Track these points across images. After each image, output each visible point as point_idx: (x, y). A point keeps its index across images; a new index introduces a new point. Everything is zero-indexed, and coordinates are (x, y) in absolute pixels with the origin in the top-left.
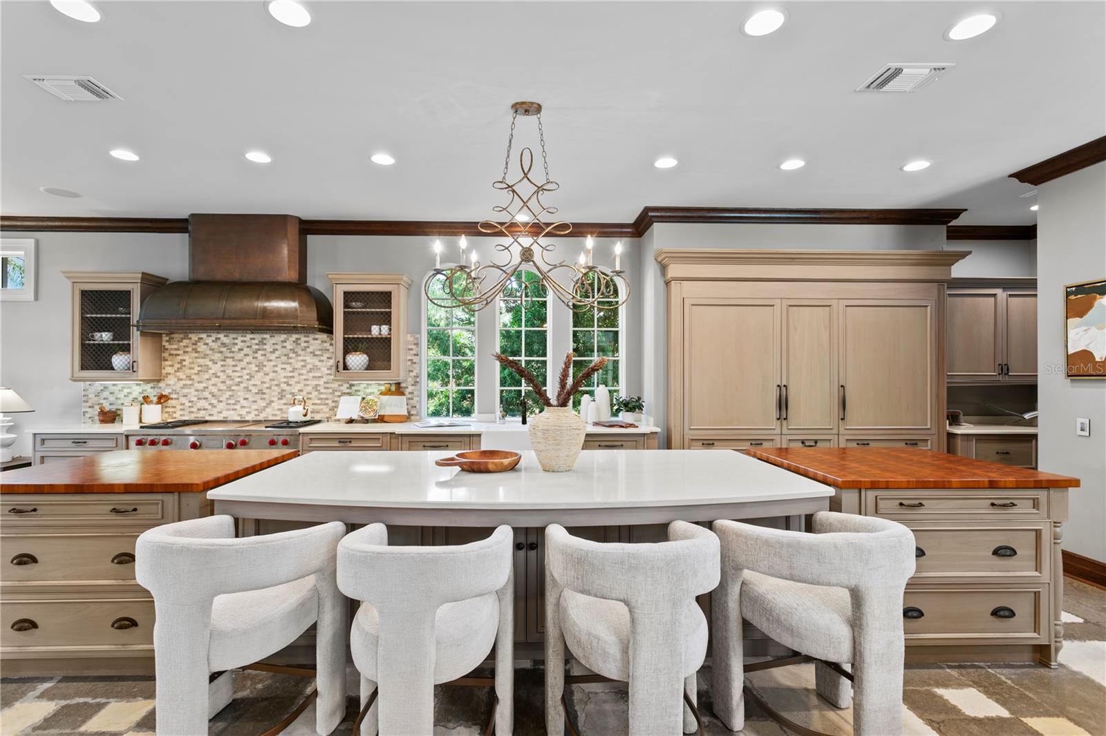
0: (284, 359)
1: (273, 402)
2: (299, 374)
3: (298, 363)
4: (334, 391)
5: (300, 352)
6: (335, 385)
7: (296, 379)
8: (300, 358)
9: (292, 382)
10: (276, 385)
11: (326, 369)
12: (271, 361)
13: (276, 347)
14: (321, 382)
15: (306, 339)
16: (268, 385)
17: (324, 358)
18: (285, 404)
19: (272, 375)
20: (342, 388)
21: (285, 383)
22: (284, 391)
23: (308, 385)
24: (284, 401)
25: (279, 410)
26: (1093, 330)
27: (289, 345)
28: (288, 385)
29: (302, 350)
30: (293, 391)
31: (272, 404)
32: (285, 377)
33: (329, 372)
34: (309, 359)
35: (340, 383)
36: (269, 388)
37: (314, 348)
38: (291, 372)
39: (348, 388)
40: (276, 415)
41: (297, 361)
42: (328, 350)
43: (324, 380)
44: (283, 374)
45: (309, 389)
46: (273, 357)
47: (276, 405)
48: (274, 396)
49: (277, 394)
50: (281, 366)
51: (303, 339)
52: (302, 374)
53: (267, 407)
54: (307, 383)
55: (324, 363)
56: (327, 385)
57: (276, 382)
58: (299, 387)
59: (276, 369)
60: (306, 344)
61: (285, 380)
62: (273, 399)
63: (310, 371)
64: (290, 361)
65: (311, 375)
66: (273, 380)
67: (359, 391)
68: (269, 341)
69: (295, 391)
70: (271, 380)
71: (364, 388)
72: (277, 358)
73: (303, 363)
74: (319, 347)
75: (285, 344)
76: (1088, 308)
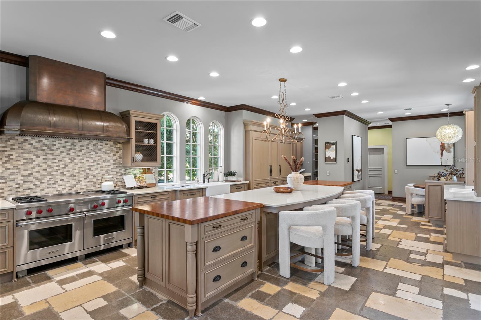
0: (88, 155)
1: (81, 181)
3: (97, 157)
4: (117, 173)
5: (97, 151)
6: (118, 170)
7: (95, 167)
8: (97, 155)
9: (93, 168)
10: (83, 171)
11: (112, 161)
12: (79, 156)
13: (83, 148)
14: (110, 168)
15: (101, 144)
16: (77, 171)
17: (111, 155)
18: (88, 182)
19: (80, 165)
20: (121, 171)
21: (88, 169)
22: (89, 174)
23: (103, 170)
24: (88, 180)
25: (85, 185)
26: (331, 152)
27: (91, 147)
28: (90, 170)
29: (99, 150)
30: (94, 174)
31: (81, 182)
32: (88, 166)
33: (114, 162)
34: (103, 155)
35: (120, 168)
36: (79, 172)
37: (106, 149)
38: (92, 163)
39: (124, 171)
40: (83, 189)
41: (96, 156)
42: (113, 151)
43: (112, 167)
44: (87, 164)
45: (104, 172)
46: (81, 154)
47: (83, 183)
48: (81, 177)
49: (83, 176)
50: (85, 159)
51: (99, 144)
52: (99, 164)
53: (77, 184)
54: (102, 169)
55: (111, 158)
56: (113, 170)
57: (83, 169)
58: (97, 171)
59: (83, 161)
60: (101, 147)
61: (89, 167)
62: (81, 179)
63: (104, 162)
64: (92, 156)
65: (104, 164)
66: (81, 168)
67: (130, 172)
68: (78, 144)
69: (95, 173)
70: (80, 168)
71: (133, 171)
72: (83, 154)
73: (99, 158)
74: (109, 149)
75: (88, 146)
76: (330, 147)
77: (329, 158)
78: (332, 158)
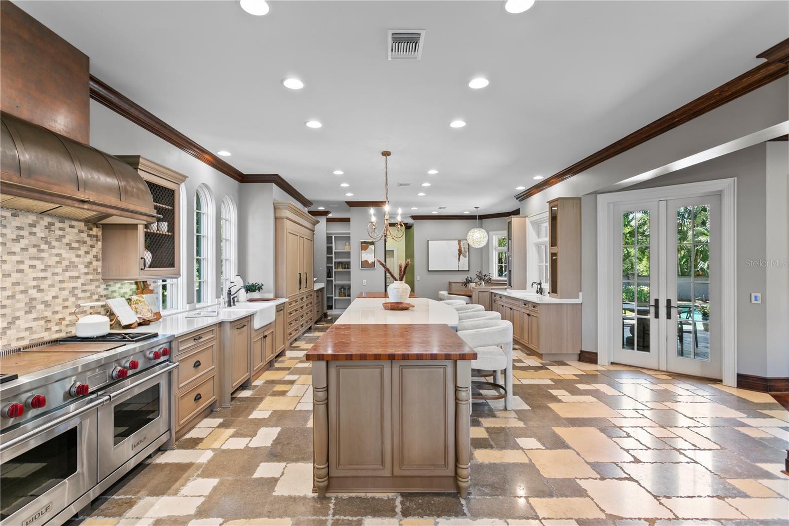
0: (33, 251)
1: (18, 318)
2: (53, 274)
3: (52, 258)
4: (92, 294)
5: (54, 243)
6: (92, 287)
7: (49, 282)
8: (54, 251)
9: (44, 285)
10: (22, 292)
11: (83, 266)
12: (14, 253)
13: (22, 233)
14: (78, 284)
15: (61, 225)
16: (9, 293)
17: (81, 252)
18: (35, 319)
19: (15, 277)
20: (99, 290)
21: (34, 287)
22: (35, 299)
23: (64, 289)
24: (34, 315)
25: (27, 329)
26: (368, 255)
27: (40, 231)
28: (40, 290)
29: (57, 240)
30: (46, 299)
31: (17, 322)
32: (34, 279)
33: (86, 270)
34: (67, 255)
35: (97, 283)
36: (12, 297)
37: (71, 238)
38: (42, 270)
39: (105, 289)
40: (22, 338)
41: (51, 255)
42: (85, 242)
43: (81, 281)
44: (32, 274)
45: (66, 293)
46: (16, 248)
47: (22, 323)
48: (18, 310)
49: (23, 305)
50: (28, 262)
51: (58, 225)
52: (57, 274)
53: (9, 328)
54: (63, 285)
55: (81, 259)
56: (85, 288)
57: (22, 288)
58: (53, 292)
59: (22, 267)
60: (61, 233)
61: (35, 283)
62: (17, 314)
63: (66, 270)
64: (42, 255)
65: (68, 274)
66: (18, 284)
67: (114, 291)
68: (11, 223)
69: (48, 298)
70: (14, 284)
71: (119, 288)
72: (22, 249)
73: (57, 259)
74: (77, 238)
75: (34, 230)
76: (367, 248)
77: (366, 262)
78: (370, 262)
